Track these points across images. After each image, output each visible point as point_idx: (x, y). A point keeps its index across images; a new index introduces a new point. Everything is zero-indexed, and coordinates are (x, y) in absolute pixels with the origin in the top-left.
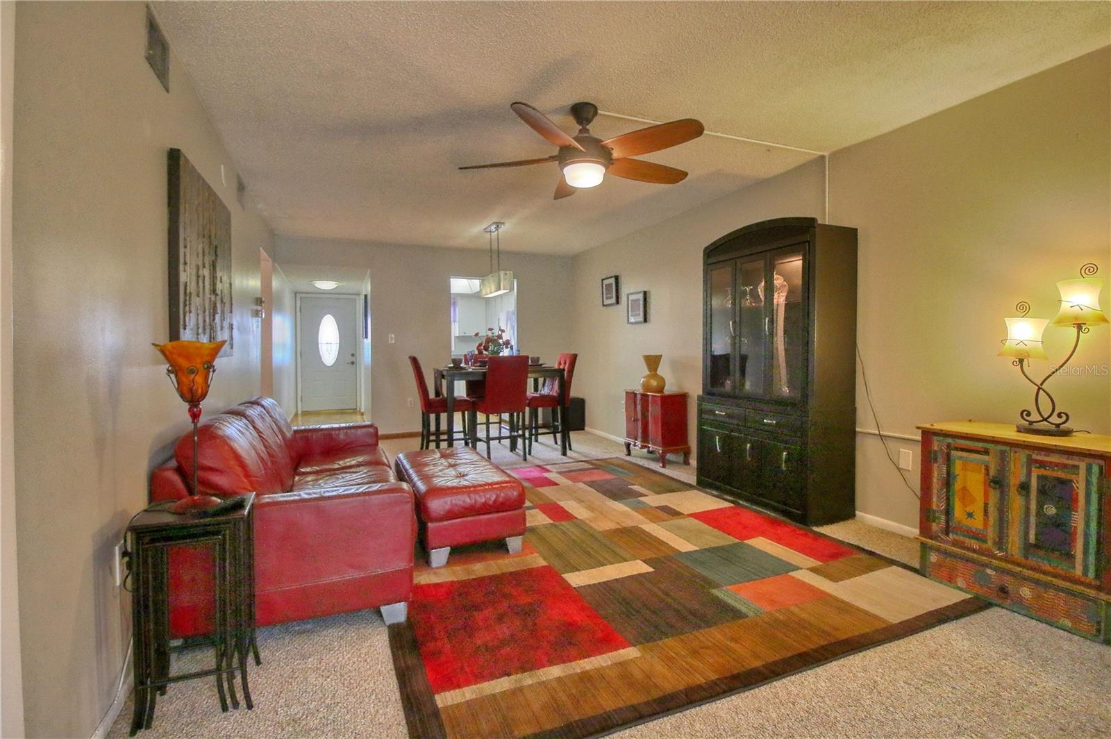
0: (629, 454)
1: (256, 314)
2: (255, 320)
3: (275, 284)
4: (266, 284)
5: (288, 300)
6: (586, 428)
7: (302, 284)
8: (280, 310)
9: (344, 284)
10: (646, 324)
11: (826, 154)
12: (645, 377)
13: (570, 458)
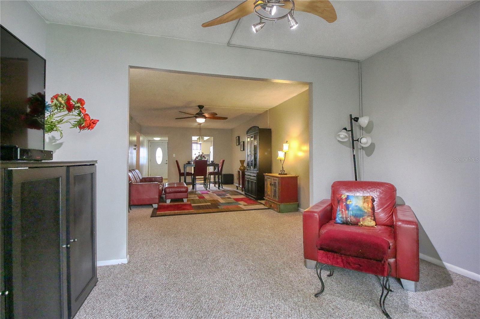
0: (237, 189)
1: (135, 149)
2: (134, 150)
3: (141, 139)
4: (138, 139)
5: (146, 143)
6: (234, 184)
7: (150, 138)
8: (143, 146)
9: (163, 138)
10: (244, 151)
11: (268, 110)
12: (240, 166)
13: (220, 190)
